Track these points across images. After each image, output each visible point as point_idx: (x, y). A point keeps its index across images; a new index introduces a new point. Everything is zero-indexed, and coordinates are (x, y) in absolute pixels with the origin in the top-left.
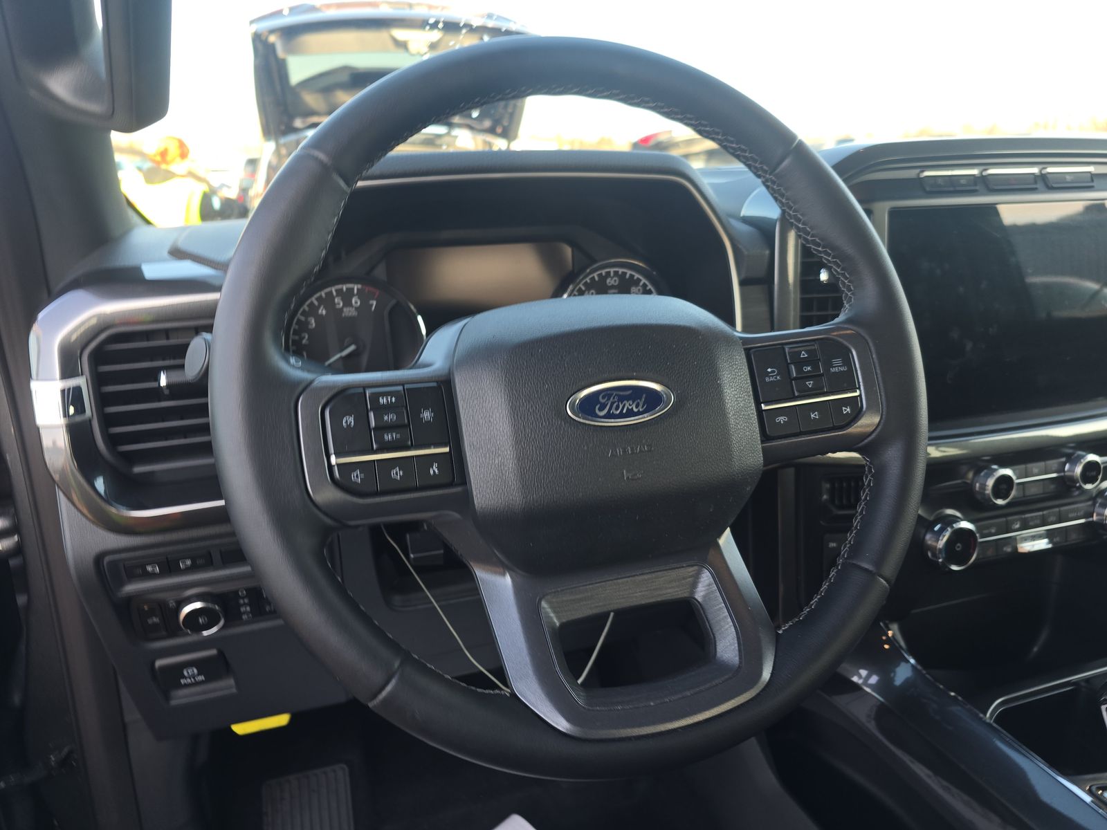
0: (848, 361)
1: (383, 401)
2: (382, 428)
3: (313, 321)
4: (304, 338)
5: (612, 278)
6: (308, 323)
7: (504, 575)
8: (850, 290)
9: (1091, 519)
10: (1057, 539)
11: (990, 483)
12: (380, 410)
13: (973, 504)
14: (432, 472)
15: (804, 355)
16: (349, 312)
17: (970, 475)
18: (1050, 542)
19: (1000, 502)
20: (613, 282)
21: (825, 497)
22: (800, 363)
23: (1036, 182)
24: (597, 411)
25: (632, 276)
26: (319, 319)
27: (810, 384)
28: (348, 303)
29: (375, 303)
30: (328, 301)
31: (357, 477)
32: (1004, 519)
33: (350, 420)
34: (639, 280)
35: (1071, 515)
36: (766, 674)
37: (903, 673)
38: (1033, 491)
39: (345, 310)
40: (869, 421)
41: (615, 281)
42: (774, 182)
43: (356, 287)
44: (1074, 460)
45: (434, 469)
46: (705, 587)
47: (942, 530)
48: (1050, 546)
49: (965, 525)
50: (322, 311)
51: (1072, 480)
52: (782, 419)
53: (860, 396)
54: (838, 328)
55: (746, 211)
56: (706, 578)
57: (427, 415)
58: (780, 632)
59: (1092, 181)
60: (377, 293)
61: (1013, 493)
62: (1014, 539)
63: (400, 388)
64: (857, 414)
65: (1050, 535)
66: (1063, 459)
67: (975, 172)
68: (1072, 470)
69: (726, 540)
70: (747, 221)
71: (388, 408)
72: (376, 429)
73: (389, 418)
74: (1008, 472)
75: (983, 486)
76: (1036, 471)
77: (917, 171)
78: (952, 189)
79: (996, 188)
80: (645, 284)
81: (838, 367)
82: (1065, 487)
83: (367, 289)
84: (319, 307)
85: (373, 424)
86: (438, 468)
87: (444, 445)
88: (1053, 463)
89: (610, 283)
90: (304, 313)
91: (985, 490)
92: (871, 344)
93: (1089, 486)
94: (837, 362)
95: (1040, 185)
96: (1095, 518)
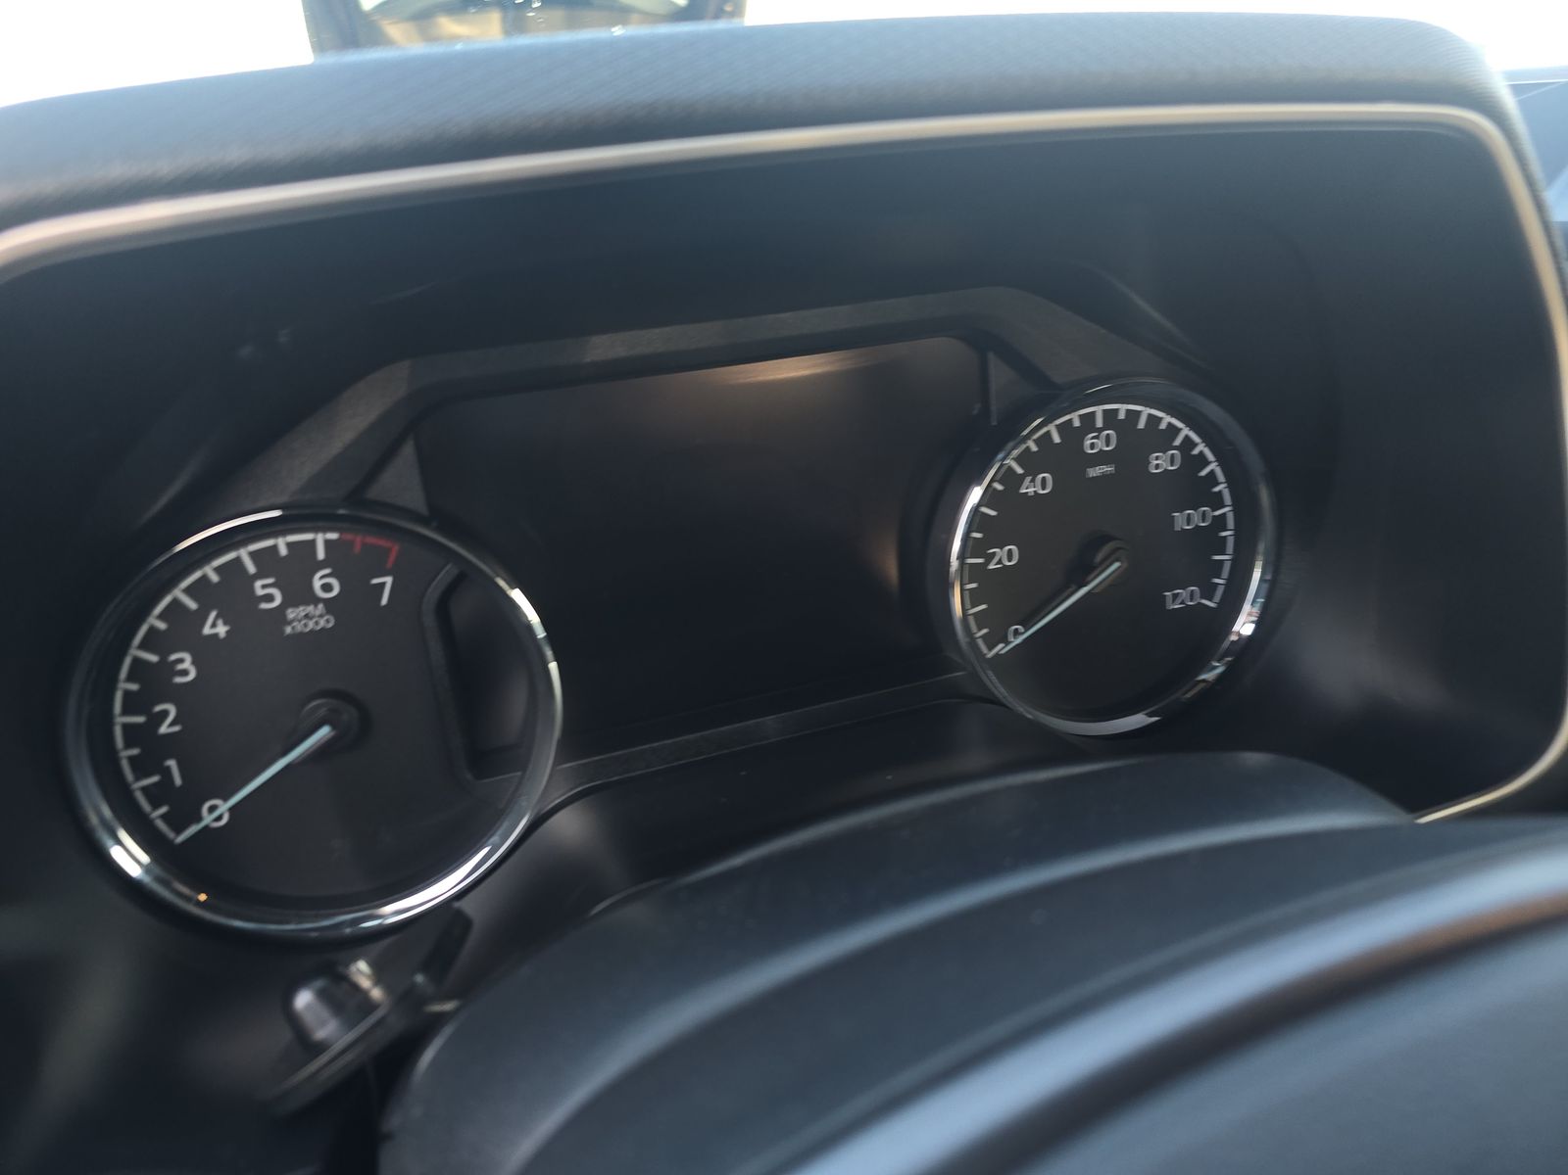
3: (186, 663)
4: (165, 714)
5: (1100, 430)
6: (169, 669)
16: (306, 619)
20: (1100, 445)
25: (1153, 420)
26: (205, 649)
28: (298, 593)
29: (388, 580)
30: (232, 592)
34: (1173, 430)
39: (291, 614)
41: (1108, 438)
43: (320, 541)
50: (216, 627)
60: (396, 548)
80: (1188, 443)
83: (359, 540)
84: (200, 617)
89: (1092, 446)
90: (152, 641)
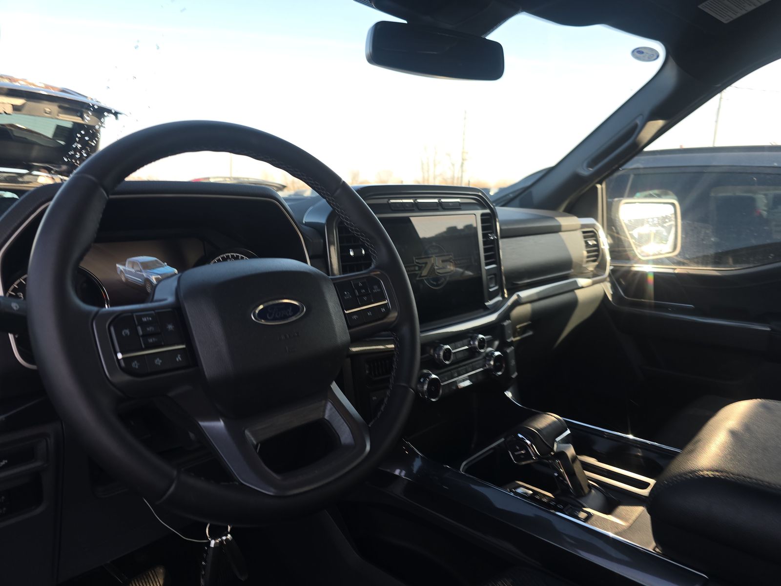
0: (380, 287)
1: (145, 319)
2: (146, 335)
7: (219, 421)
8: (374, 253)
9: (485, 368)
10: (473, 380)
11: (442, 353)
12: (144, 325)
13: (435, 365)
14: (177, 360)
15: (360, 284)
17: (432, 351)
18: (471, 381)
19: (447, 362)
21: (367, 372)
22: (359, 289)
23: (438, 206)
24: (268, 317)
27: (365, 298)
31: (135, 365)
32: (450, 372)
33: (126, 332)
35: (478, 367)
36: (368, 448)
37: (417, 464)
38: (460, 356)
40: (394, 315)
42: (333, 201)
44: (474, 339)
45: (179, 358)
46: (329, 412)
47: (424, 381)
48: (472, 383)
49: (434, 376)
51: (475, 348)
52: (355, 317)
53: (388, 303)
54: (371, 271)
55: (306, 219)
56: (329, 406)
57: (170, 327)
58: (370, 426)
59: (460, 206)
61: (452, 357)
62: (455, 382)
63: (153, 312)
64: (388, 312)
65: (470, 378)
66: (469, 339)
67: (411, 201)
68: (474, 344)
69: (334, 386)
70: (307, 224)
71: (148, 324)
72: (143, 336)
73: (150, 329)
74: (448, 347)
75: (439, 355)
76: (459, 345)
77: (387, 200)
78: (403, 209)
79: (422, 208)
81: (376, 289)
82: (472, 352)
85: (141, 333)
86: (181, 357)
87: (182, 344)
88: (465, 341)
91: (440, 356)
92: (388, 277)
93: (482, 351)
94: (376, 287)
95: (440, 208)
96: (487, 366)
